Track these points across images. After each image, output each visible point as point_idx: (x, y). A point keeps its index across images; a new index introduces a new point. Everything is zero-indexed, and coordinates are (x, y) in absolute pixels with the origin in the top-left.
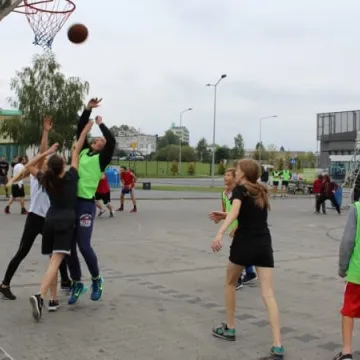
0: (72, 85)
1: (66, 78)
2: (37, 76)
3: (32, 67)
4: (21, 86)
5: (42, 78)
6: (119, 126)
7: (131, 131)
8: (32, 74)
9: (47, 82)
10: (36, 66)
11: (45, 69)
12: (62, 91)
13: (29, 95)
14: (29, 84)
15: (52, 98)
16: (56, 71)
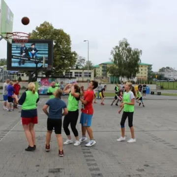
0: (135, 52)
1: (133, 49)
2: (121, 49)
3: (118, 45)
4: (115, 53)
5: (123, 50)
6: (165, 67)
7: (171, 69)
8: (118, 48)
9: (125, 51)
10: (120, 46)
11: (124, 46)
12: (131, 54)
13: (118, 56)
14: (118, 52)
15: (127, 57)
16: (128, 47)
